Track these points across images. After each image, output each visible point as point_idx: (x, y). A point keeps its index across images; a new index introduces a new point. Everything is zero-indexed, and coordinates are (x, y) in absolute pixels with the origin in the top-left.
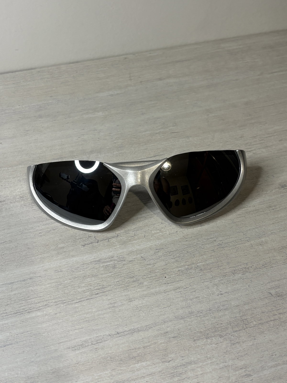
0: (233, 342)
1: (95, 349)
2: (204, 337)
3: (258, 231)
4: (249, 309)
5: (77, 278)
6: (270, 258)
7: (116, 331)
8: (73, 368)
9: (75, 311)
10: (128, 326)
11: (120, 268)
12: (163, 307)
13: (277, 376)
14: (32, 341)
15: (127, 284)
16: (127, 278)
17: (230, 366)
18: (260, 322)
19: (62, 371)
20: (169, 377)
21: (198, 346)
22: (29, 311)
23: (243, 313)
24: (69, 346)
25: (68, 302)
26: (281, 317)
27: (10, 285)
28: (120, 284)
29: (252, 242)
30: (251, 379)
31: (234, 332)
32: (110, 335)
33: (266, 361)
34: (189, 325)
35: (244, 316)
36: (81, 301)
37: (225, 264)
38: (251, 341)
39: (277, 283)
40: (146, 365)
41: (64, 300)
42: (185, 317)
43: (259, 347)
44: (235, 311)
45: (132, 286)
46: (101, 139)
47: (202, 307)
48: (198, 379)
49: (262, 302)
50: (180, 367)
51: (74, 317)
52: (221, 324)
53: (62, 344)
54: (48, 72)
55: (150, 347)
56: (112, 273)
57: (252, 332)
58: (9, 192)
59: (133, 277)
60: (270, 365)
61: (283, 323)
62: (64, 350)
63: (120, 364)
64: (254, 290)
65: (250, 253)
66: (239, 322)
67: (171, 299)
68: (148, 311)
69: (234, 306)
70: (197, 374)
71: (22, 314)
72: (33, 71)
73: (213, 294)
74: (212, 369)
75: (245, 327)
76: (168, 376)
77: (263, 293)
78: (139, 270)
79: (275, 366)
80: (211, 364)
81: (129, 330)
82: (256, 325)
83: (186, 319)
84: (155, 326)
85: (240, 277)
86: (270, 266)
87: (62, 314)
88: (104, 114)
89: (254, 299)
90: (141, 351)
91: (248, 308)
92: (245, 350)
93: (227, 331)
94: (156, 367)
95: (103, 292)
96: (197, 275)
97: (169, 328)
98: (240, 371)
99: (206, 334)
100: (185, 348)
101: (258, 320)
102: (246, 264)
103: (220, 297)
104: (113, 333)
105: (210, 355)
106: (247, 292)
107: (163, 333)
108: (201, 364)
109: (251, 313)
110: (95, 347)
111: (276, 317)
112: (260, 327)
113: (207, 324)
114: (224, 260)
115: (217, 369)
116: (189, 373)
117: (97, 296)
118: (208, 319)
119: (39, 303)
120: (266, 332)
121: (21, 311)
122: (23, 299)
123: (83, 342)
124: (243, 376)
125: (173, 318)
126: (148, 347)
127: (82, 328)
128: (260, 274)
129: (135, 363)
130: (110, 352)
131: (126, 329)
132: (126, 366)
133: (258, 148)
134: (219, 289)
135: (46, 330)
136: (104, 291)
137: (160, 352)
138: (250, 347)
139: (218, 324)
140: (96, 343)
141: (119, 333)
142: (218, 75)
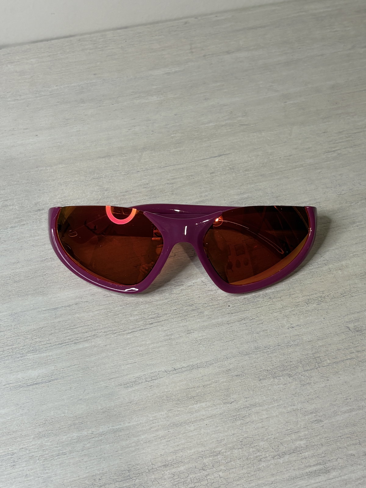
0: (303, 383)
1: (150, 386)
2: (270, 376)
3: (338, 253)
4: (323, 346)
5: (128, 305)
6: (350, 285)
7: (173, 367)
8: (125, 407)
9: (127, 343)
10: (186, 361)
11: (177, 294)
12: (226, 341)
13: (350, 422)
14: (81, 376)
15: (185, 313)
16: (186, 306)
17: (299, 410)
18: (335, 360)
19: (113, 410)
20: (231, 421)
21: (264, 386)
22: (76, 342)
23: (316, 350)
24: (121, 383)
25: (119, 332)
26: (359, 356)
27: (53, 311)
28: (177, 312)
29: (330, 266)
30: (322, 425)
31: (304, 372)
32: (166, 371)
33: (339, 406)
34: (255, 362)
35: (316, 354)
36: (134, 332)
37: (298, 292)
38: (324, 383)
39: (356, 315)
40: (205, 407)
41: (115, 330)
42: (250, 353)
43: (332, 389)
44: (307, 348)
45: (191, 315)
46: (155, 133)
47: (270, 342)
48: (263, 423)
49: (338, 338)
50: (243, 410)
51: (125, 349)
52: (291, 362)
53: (113, 380)
54: (91, 41)
55: (211, 386)
56: (169, 300)
57: (325, 371)
58: (48, 198)
59: (193, 305)
60: (343, 410)
61: (360, 362)
62: (115, 387)
63: (177, 404)
64: (330, 323)
65: (327, 279)
66: (311, 359)
67: (235, 332)
68: (209, 344)
69: (306, 341)
70: (262, 418)
71: (68, 344)
72: (72, 38)
73: (282, 327)
74: (279, 413)
75: (317, 365)
76: (230, 419)
77: (340, 327)
78: (199, 297)
79: (349, 412)
80: (278, 407)
81: (188, 366)
82: (330, 364)
83: (251, 355)
84: (216, 362)
85: (315, 308)
86: (350, 295)
87: (113, 346)
88: (159, 99)
89: (329, 334)
90: (200, 390)
91: (321, 344)
92: (316, 392)
93: (297, 370)
94: (217, 408)
95: (159, 322)
96: (266, 305)
97: (232, 365)
98: (310, 416)
99: (274, 373)
100: (249, 389)
101: (333, 358)
102: (322, 293)
103: (290, 331)
104: (170, 369)
105: (277, 397)
106: (321, 325)
107: (225, 370)
108: (266, 407)
109: (325, 350)
110: (150, 384)
111: (353, 355)
112: (335, 366)
113: (275, 361)
114: (296, 287)
115: (285, 413)
116: (253, 416)
117: (151, 326)
118: (275, 356)
119: (86, 333)
120: (340, 372)
121: (66, 341)
122: (69, 328)
123: (136, 379)
124: (313, 422)
125: (237, 353)
126: (209, 386)
127: (135, 363)
128: (337, 305)
129: (194, 403)
130: (166, 390)
131: (184, 365)
132: (184, 407)
133: (344, 147)
134: (289, 321)
135: (95, 364)
136: (159, 320)
137: (221, 392)
138: (322, 389)
139: (287, 362)
140: (151, 380)
141: (175, 369)
142: (300, 49)
